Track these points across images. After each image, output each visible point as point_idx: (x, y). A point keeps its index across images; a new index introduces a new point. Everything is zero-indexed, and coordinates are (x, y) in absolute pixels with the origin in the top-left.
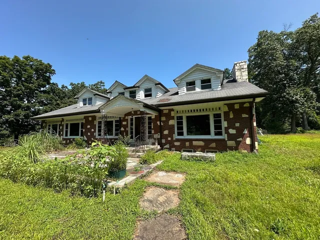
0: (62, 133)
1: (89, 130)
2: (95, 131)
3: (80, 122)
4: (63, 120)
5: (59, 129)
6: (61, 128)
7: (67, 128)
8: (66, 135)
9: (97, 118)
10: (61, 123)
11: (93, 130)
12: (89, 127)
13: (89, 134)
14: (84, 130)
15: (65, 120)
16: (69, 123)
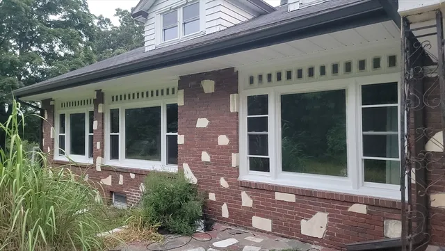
0: (98, 145)
1: (206, 139)
2: (234, 147)
3: (163, 103)
4: (100, 97)
5: (91, 130)
6: (95, 124)
7: (115, 128)
8: (115, 155)
9: (243, 81)
10: (96, 107)
11: (223, 140)
12: (202, 123)
13: (205, 157)
14: (181, 140)
15: (107, 98)
16: (122, 107)
